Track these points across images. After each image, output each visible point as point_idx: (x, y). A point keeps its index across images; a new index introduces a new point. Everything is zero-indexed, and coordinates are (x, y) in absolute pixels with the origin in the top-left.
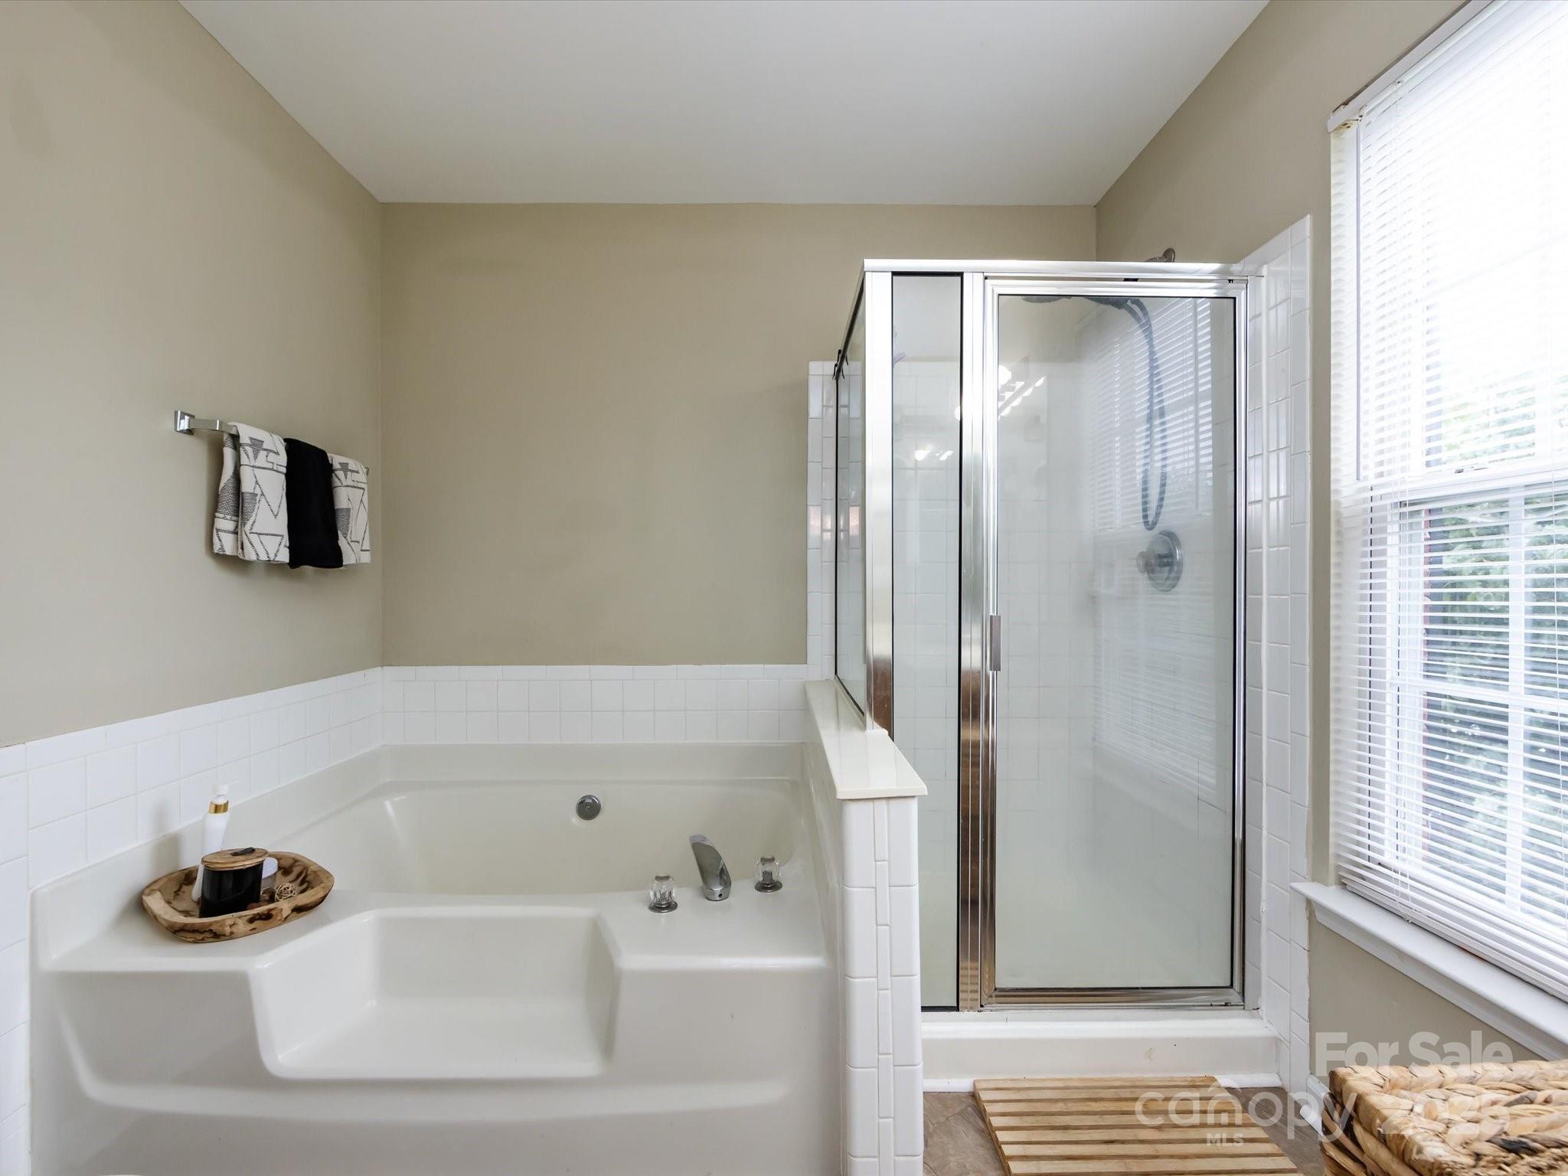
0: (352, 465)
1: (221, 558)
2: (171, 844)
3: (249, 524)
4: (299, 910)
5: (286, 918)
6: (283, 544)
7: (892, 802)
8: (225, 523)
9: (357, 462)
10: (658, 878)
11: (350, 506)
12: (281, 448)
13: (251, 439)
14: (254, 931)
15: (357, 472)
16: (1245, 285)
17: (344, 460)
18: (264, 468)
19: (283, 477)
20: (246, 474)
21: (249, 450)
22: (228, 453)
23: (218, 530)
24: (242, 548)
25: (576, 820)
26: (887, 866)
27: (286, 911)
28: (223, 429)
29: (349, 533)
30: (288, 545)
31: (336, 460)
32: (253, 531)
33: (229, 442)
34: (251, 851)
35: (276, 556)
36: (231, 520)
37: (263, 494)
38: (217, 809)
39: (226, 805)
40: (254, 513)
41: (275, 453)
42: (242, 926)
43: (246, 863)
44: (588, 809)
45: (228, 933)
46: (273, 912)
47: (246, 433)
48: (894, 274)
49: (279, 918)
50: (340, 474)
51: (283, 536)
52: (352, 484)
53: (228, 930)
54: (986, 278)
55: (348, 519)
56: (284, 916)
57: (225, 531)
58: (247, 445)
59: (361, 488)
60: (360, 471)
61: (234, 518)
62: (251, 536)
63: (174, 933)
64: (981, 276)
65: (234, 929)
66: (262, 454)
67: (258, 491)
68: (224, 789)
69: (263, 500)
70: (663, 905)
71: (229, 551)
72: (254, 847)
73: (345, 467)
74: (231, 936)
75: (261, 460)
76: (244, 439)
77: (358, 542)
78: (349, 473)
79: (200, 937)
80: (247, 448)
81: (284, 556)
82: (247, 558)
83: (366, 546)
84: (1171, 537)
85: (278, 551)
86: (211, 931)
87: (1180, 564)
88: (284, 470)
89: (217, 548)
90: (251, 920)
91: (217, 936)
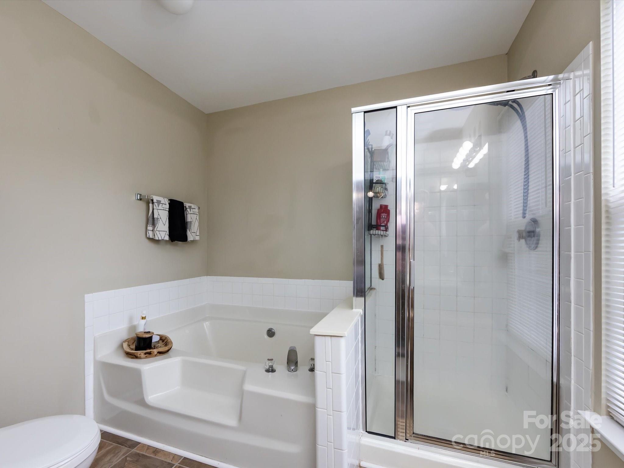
0: (193, 206)
1: (149, 239)
2: (133, 328)
3: (156, 228)
4: (160, 353)
5: (156, 355)
6: (166, 234)
7: (333, 338)
8: (150, 228)
9: (195, 205)
10: (269, 360)
11: (192, 221)
12: (167, 202)
13: (157, 200)
14: (146, 358)
15: (195, 209)
16: (559, 85)
17: (190, 205)
18: (161, 210)
19: (168, 212)
20: (155, 211)
21: (156, 204)
22: (151, 205)
23: (148, 230)
24: (154, 236)
25: (266, 336)
26: (331, 364)
27: (156, 353)
28: (148, 198)
29: (191, 229)
30: (168, 234)
31: (187, 205)
32: (157, 230)
33: (151, 202)
34: (149, 332)
35: (164, 238)
36: (151, 227)
37: (161, 218)
38: (143, 318)
39: (145, 317)
40: (158, 224)
41: (165, 204)
42: (143, 355)
43: (147, 336)
44: (271, 333)
45: (139, 357)
46: (151, 352)
47: (155, 198)
48: (365, 112)
49: (153, 354)
50: (188, 210)
51: (166, 231)
52: (193, 213)
53: (139, 356)
54: (409, 107)
55: (191, 225)
56: (155, 354)
57: (150, 230)
58: (156, 202)
59: (196, 214)
60: (196, 209)
61: (152, 226)
62: (157, 232)
63: (127, 354)
64: (405, 106)
65: (141, 356)
66: (161, 205)
67: (159, 217)
68: (144, 312)
69: (160, 220)
70: (271, 370)
71: (151, 237)
72: (150, 331)
73: (190, 207)
74: (140, 358)
75: (160, 207)
76: (155, 201)
77: (195, 233)
78: (192, 209)
79: (132, 356)
80: (156, 203)
81: (167, 238)
82: (156, 239)
83: (198, 234)
84: (535, 221)
85: (165, 236)
86: (134, 355)
87: (539, 236)
88: (168, 210)
89: (148, 235)
90: (145, 354)
91: (136, 357)
